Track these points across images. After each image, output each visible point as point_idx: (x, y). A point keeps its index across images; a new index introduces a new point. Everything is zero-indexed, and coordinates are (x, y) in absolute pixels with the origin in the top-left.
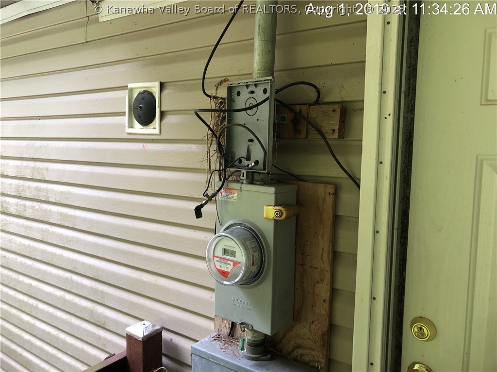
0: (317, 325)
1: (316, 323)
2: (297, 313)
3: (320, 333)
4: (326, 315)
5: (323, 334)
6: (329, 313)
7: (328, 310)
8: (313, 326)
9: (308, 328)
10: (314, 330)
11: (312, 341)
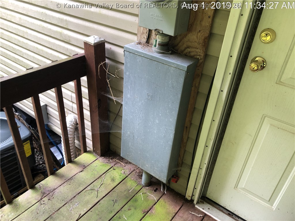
0: (202, 33)
1: (201, 32)
2: (190, 26)
3: (203, 38)
4: (209, 26)
5: (205, 38)
6: (210, 25)
7: (210, 23)
8: (199, 34)
9: (196, 36)
10: (200, 37)
11: (197, 43)
